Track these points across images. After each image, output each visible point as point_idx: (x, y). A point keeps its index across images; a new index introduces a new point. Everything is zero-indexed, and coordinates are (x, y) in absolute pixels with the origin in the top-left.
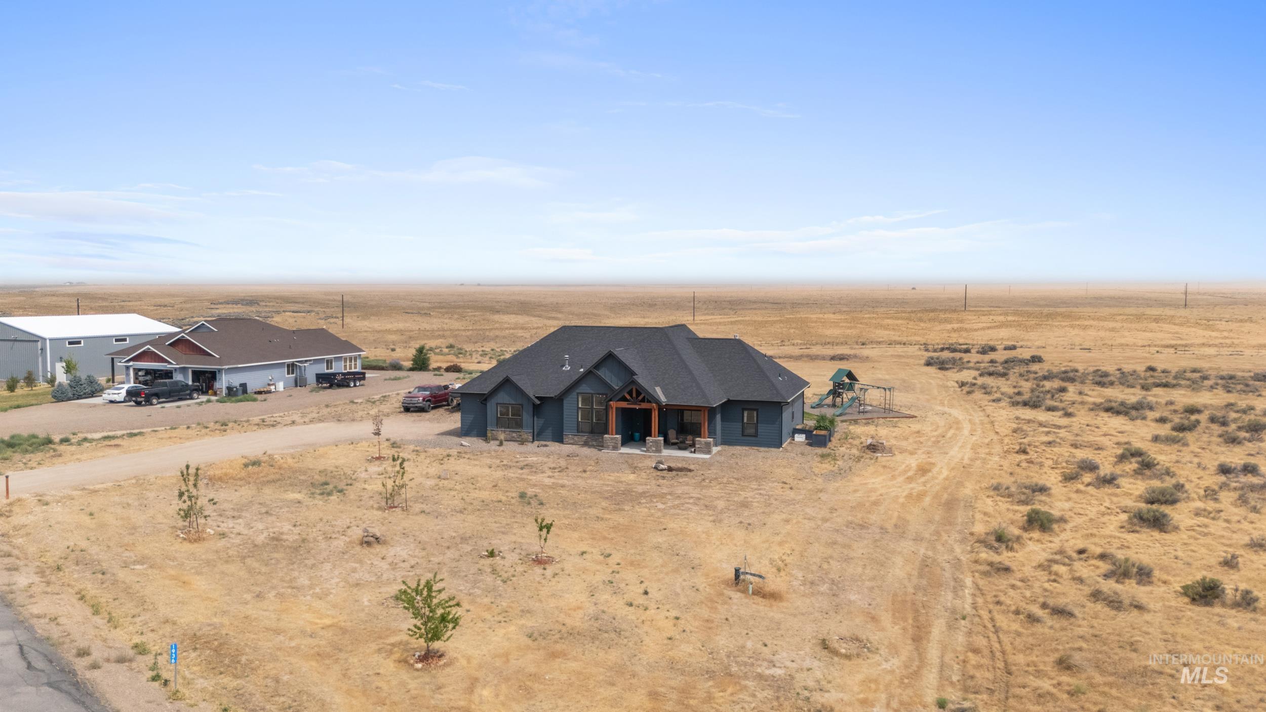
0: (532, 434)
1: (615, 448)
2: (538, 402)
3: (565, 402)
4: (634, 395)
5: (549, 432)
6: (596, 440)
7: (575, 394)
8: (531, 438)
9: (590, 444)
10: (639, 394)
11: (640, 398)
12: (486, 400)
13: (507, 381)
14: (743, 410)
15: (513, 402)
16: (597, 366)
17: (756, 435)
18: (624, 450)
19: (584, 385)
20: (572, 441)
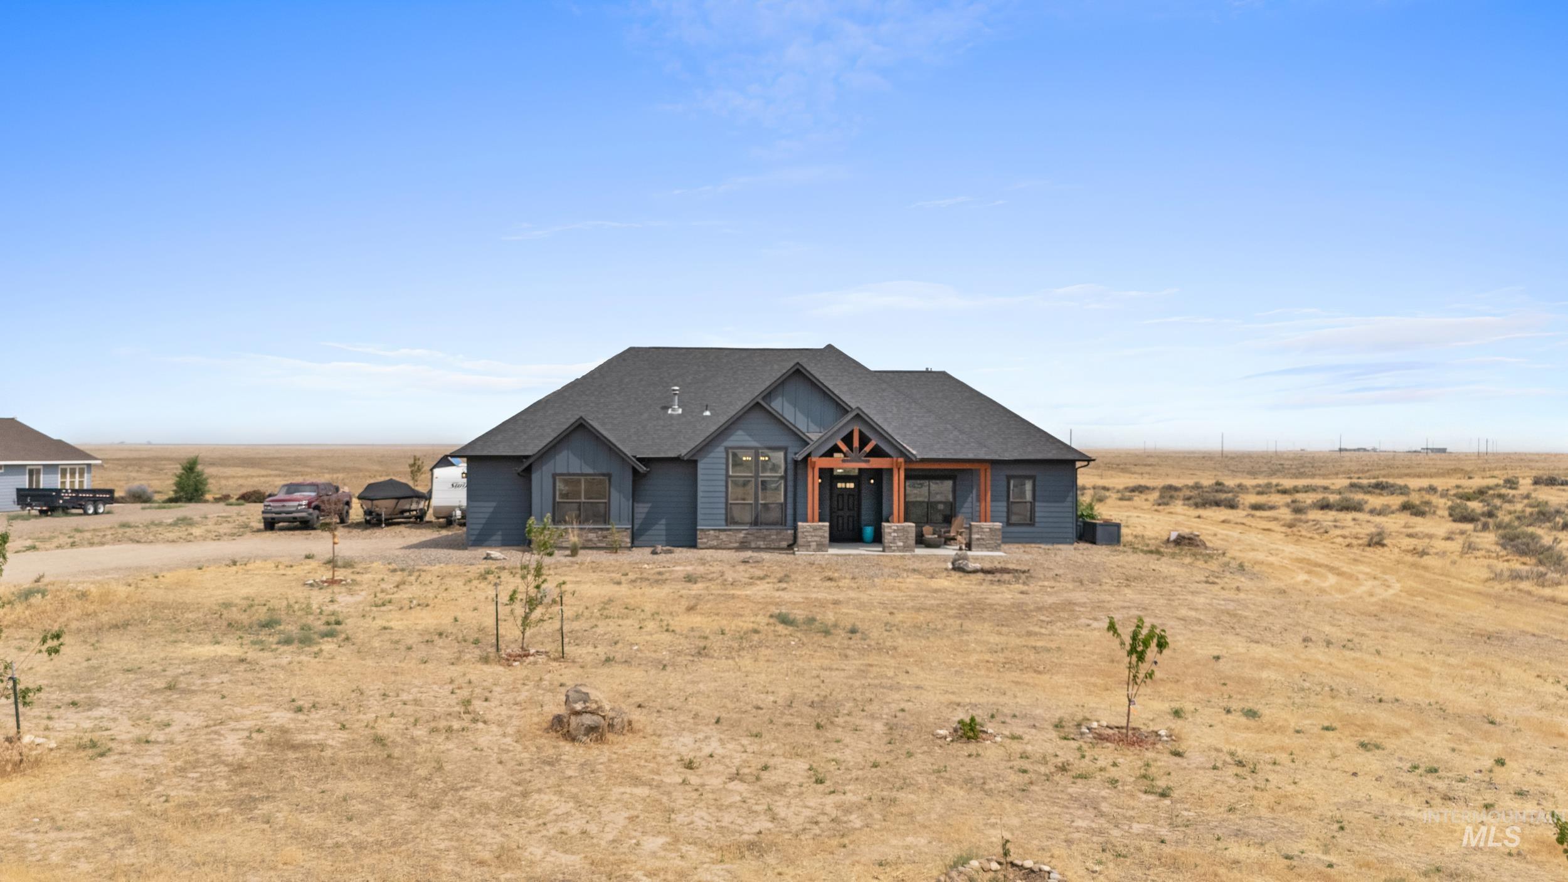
0: (629, 531)
1: (820, 547)
2: (642, 468)
3: (700, 465)
4: (856, 443)
5: (661, 527)
6: (764, 539)
7: (721, 449)
8: (628, 540)
9: (753, 545)
10: (864, 441)
11: (868, 449)
12: (528, 470)
13: (581, 427)
14: (1009, 478)
15: (591, 471)
16: (769, 394)
17: (1032, 522)
18: (832, 551)
19: (740, 432)
20: (715, 543)
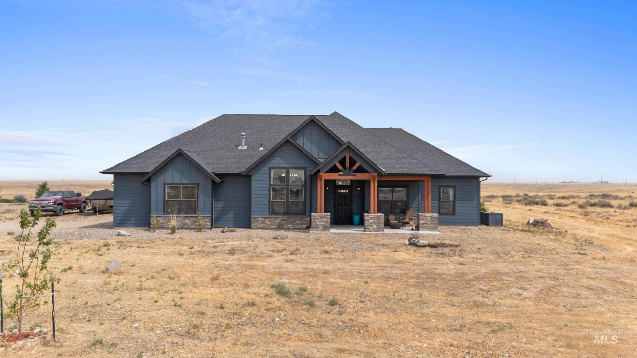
0: (210, 218)
1: (325, 228)
2: (218, 180)
3: (253, 178)
4: (348, 164)
5: (230, 216)
6: (292, 223)
7: (266, 168)
8: (209, 224)
9: (285, 227)
10: (352, 162)
11: (355, 168)
12: (149, 180)
13: (179, 154)
14: (440, 187)
15: (187, 182)
16: (294, 135)
17: (453, 213)
18: (333, 231)
19: (277, 158)
20: (262, 225)
